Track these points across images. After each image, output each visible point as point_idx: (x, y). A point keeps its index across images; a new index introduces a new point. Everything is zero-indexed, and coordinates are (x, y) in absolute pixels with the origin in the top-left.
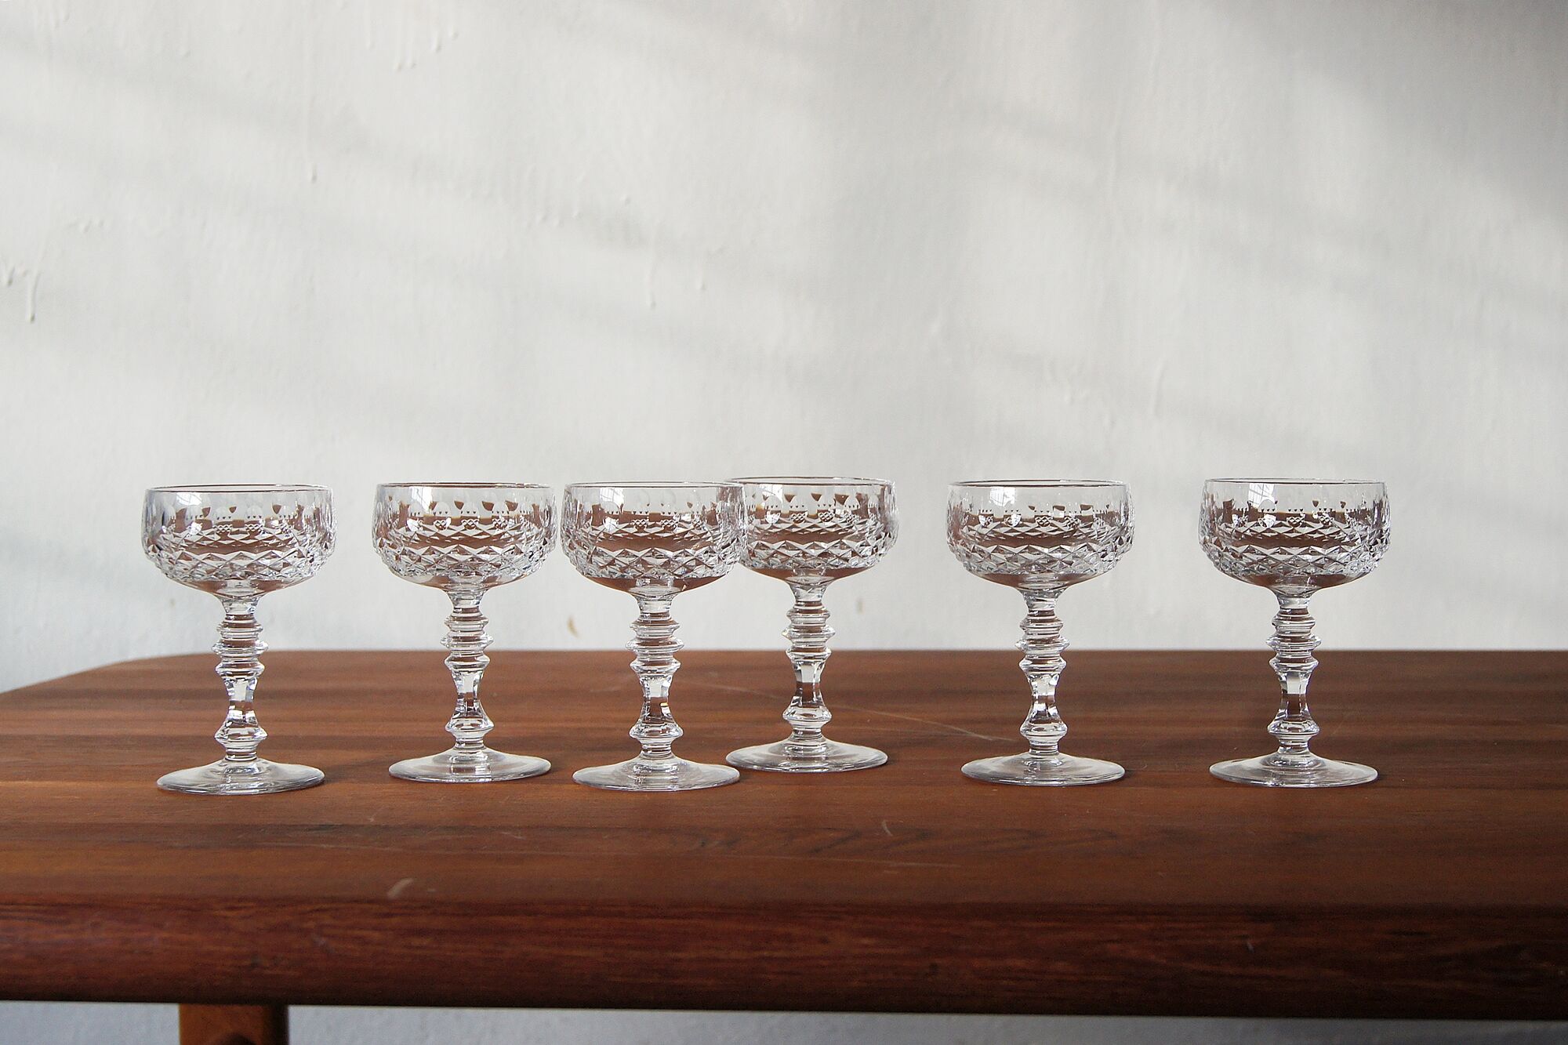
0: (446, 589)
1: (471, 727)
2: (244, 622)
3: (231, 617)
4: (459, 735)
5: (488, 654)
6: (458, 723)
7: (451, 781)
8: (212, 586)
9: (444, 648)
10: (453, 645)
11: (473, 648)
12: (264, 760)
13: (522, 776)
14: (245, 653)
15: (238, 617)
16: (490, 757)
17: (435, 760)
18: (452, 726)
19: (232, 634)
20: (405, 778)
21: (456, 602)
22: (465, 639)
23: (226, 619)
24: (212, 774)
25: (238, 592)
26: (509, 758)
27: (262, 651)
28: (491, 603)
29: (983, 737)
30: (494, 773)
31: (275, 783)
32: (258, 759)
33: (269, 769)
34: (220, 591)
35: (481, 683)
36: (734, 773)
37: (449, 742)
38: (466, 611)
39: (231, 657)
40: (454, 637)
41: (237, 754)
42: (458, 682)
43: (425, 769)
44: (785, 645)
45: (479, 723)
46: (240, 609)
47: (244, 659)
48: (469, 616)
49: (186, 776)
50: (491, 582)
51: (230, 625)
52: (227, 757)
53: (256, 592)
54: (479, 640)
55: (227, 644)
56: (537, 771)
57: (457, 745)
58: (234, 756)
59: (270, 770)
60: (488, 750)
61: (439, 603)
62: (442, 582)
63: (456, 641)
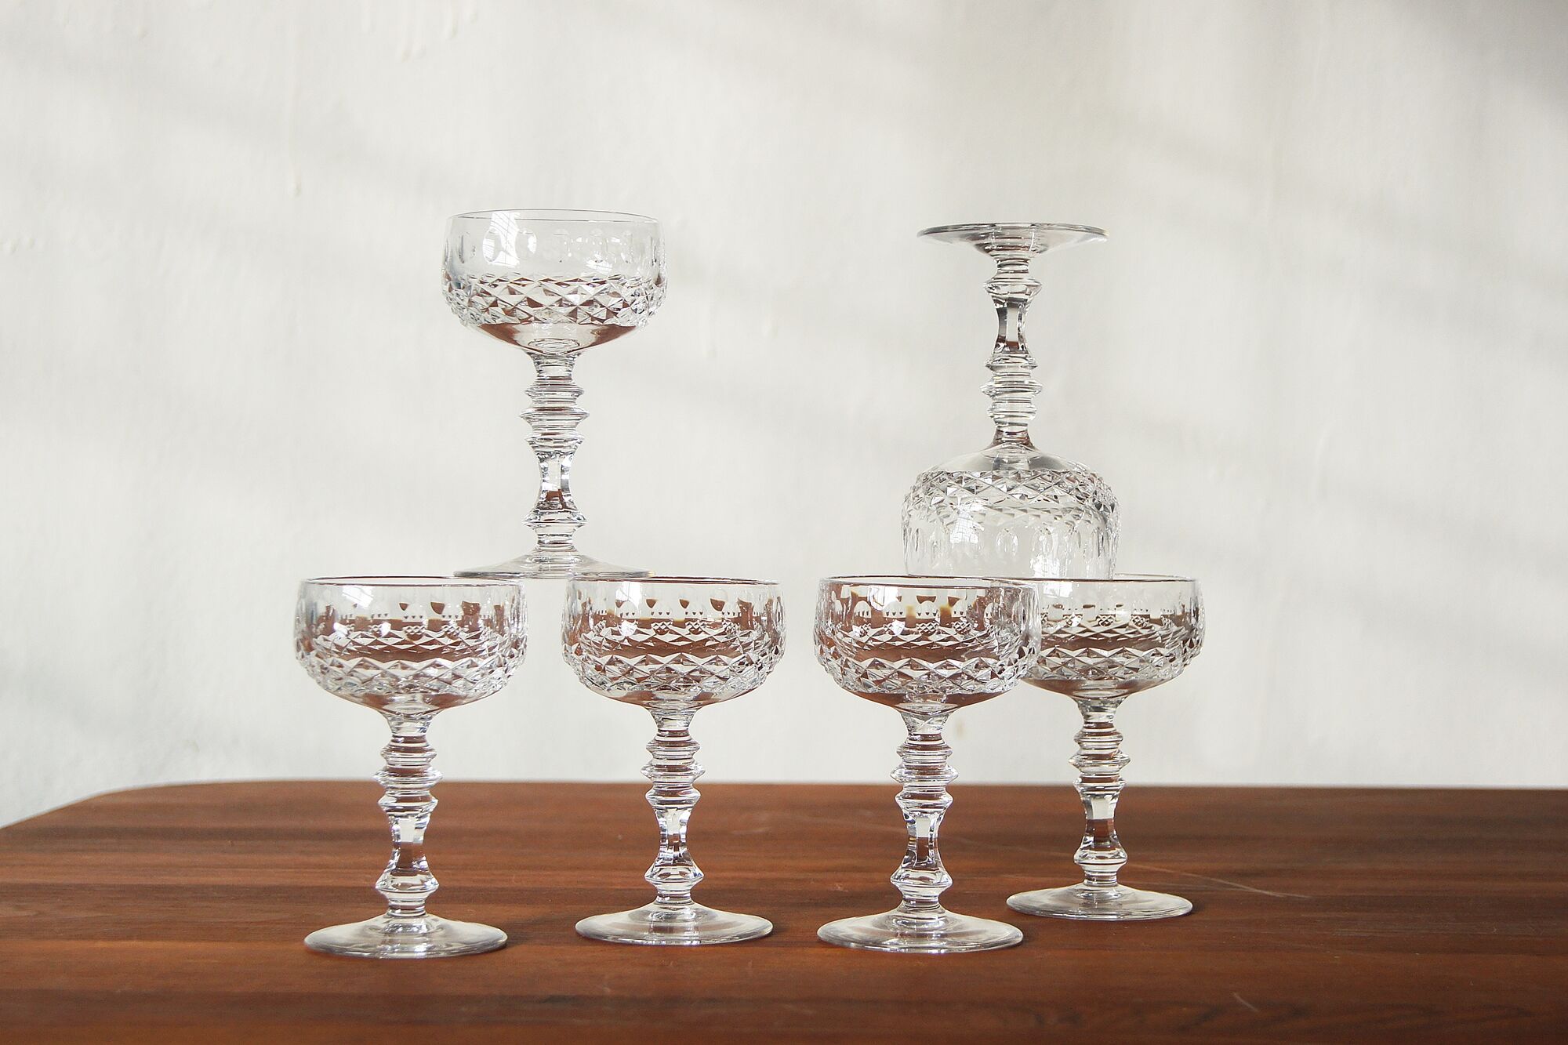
0: (648, 706)
1: (680, 877)
2: (412, 745)
3: (400, 739)
4: (664, 887)
5: (698, 787)
6: (662, 872)
7: (650, 942)
8: (377, 702)
9: (646, 780)
10: (655, 776)
11: (680, 779)
12: (434, 917)
13: (737, 939)
14: (413, 785)
15: (408, 740)
16: (698, 913)
17: (630, 916)
18: (651, 875)
19: (401, 760)
20: (595, 937)
21: (660, 724)
22: (672, 769)
23: (393, 741)
24: (370, 932)
25: (408, 709)
26: (722, 916)
27: (435, 782)
28: (703, 724)
29: (1267, 893)
30: (702, 934)
31: (448, 946)
32: (427, 915)
33: (441, 927)
34: (386, 707)
35: (690, 824)
36: (1006, 932)
37: (649, 895)
38: (673, 733)
39: (397, 789)
40: (658, 766)
41: (404, 909)
42: (661, 821)
43: (617, 927)
44: (1073, 778)
45: (687, 871)
46: (410, 729)
47: (412, 792)
48: (676, 740)
49: (340, 934)
50: (704, 699)
51: (397, 749)
52: (390, 911)
53: (429, 709)
54: (687, 770)
55: (394, 772)
56: (754, 933)
57: (659, 899)
58: (399, 911)
59: (442, 929)
60: (697, 905)
61: (641, 723)
62: (643, 698)
63: (658, 771)
